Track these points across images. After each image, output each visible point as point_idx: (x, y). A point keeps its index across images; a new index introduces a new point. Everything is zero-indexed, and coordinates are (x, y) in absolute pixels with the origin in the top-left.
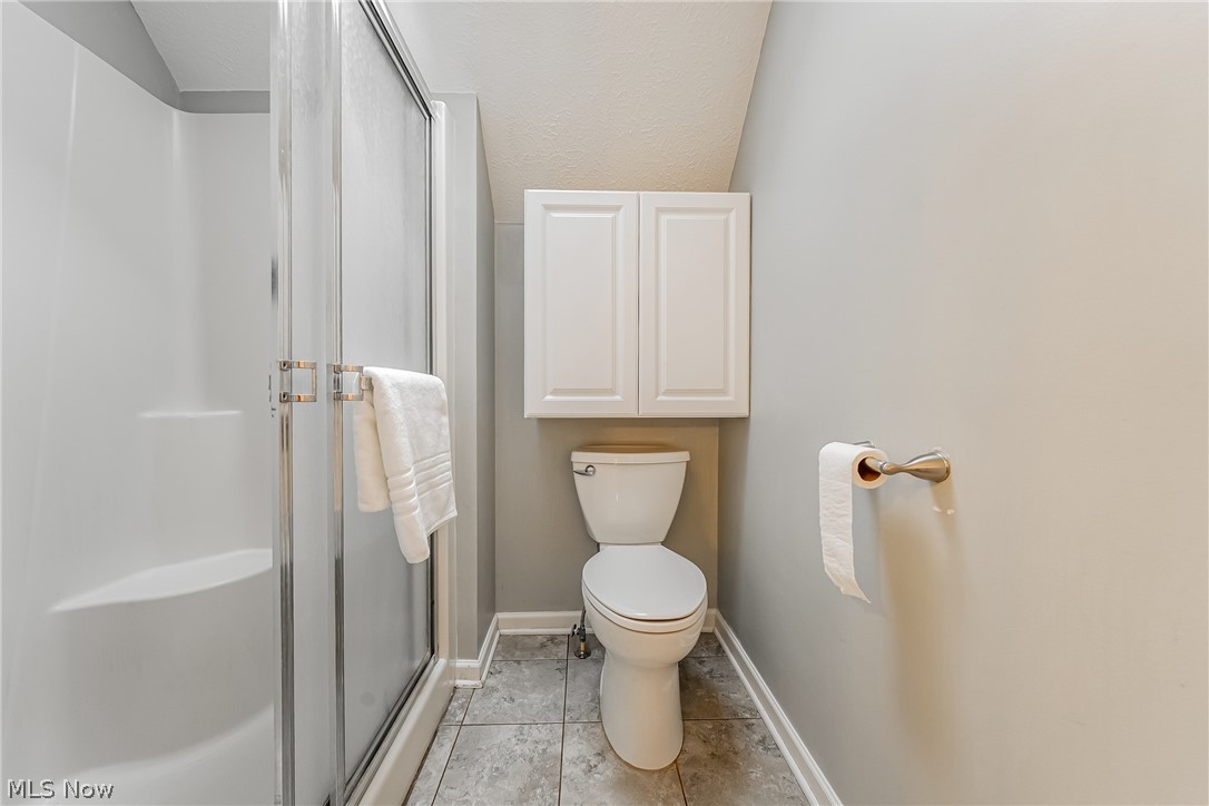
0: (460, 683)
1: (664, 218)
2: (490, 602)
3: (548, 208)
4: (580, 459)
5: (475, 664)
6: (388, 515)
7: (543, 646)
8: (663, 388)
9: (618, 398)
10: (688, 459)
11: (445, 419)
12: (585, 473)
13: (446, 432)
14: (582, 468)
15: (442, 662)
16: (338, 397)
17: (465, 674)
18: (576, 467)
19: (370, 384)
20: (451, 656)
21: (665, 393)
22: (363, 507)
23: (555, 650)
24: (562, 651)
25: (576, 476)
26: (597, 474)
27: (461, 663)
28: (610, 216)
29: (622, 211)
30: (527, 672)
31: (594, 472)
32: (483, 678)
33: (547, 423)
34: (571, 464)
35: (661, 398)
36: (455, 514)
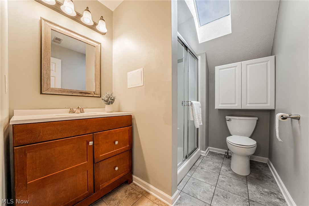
0: (202, 155)
1: (248, 66)
2: (207, 145)
3: (220, 69)
4: (227, 118)
5: (205, 152)
6: (193, 121)
7: (218, 155)
8: (248, 102)
9: (236, 105)
10: (257, 119)
11: (201, 109)
12: (229, 120)
13: (201, 111)
14: (228, 119)
15: (199, 149)
16: (188, 105)
17: (203, 153)
18: (227, 119)
19: (192, 104)
20: (201, 150)
21: (249, 104)
22: (191, 120)
23: (221, 156)
24: (223, 156)
25: (227, 121)
26: (231, 121)
27: (202, 151)
28: (234, 68)
29: (237, 67)
30: (215, 157)
31: (231, 120)
32: (206, 155)
33: (220, 110)
34: (226, 118)
35: (247, 105)
36: (202, 124)
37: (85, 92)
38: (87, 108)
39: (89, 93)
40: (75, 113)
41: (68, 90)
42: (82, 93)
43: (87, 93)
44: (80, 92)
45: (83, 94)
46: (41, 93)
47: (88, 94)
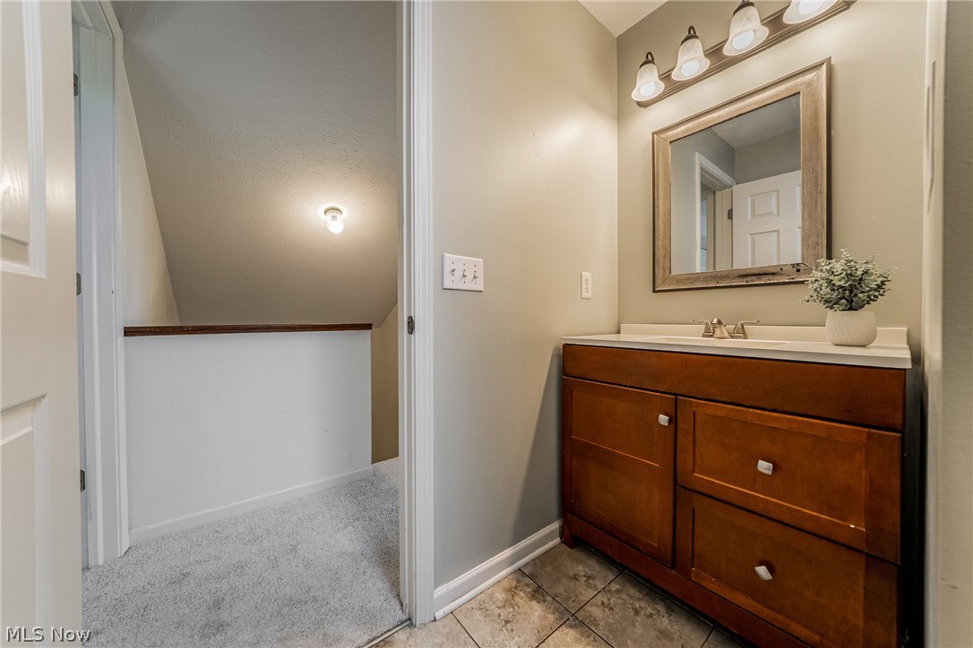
37: (757, 272)
38: (758, 323)
39: (773, 274)
40: (715, 336)
41: (706, 275)
42: (747, 276)
43: (764, 274)
44: (741, 273)
45: (748, 279)
46: (654, 291)
47: (770, 277)
